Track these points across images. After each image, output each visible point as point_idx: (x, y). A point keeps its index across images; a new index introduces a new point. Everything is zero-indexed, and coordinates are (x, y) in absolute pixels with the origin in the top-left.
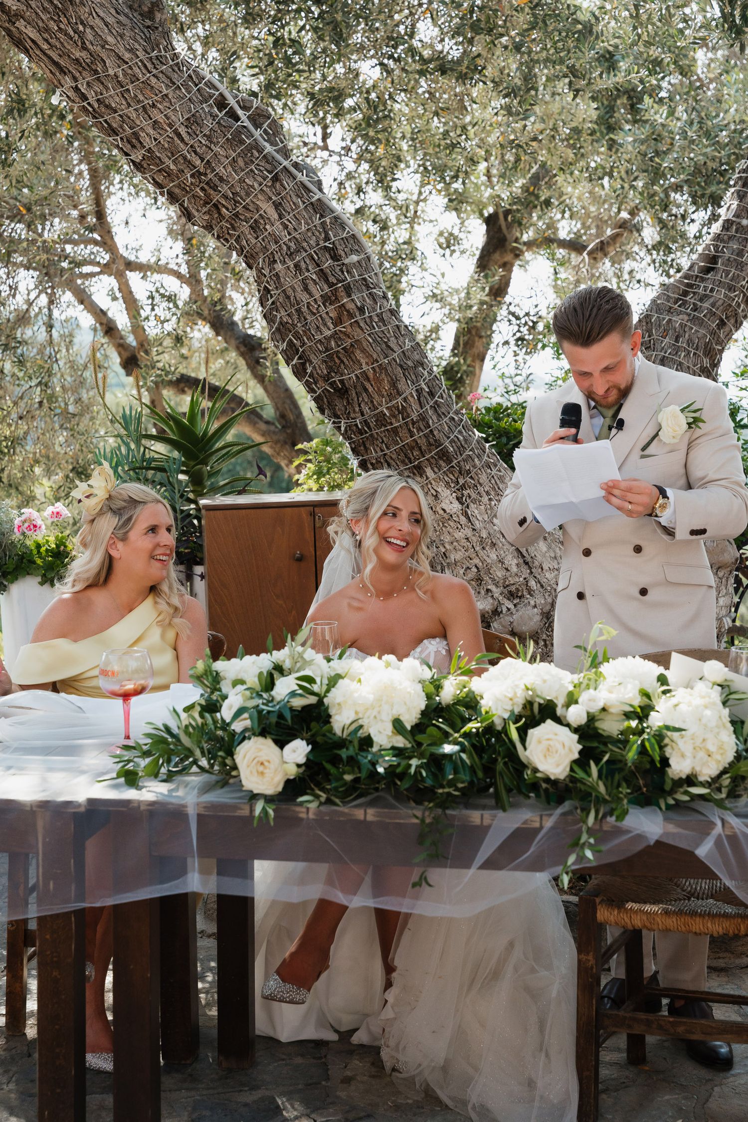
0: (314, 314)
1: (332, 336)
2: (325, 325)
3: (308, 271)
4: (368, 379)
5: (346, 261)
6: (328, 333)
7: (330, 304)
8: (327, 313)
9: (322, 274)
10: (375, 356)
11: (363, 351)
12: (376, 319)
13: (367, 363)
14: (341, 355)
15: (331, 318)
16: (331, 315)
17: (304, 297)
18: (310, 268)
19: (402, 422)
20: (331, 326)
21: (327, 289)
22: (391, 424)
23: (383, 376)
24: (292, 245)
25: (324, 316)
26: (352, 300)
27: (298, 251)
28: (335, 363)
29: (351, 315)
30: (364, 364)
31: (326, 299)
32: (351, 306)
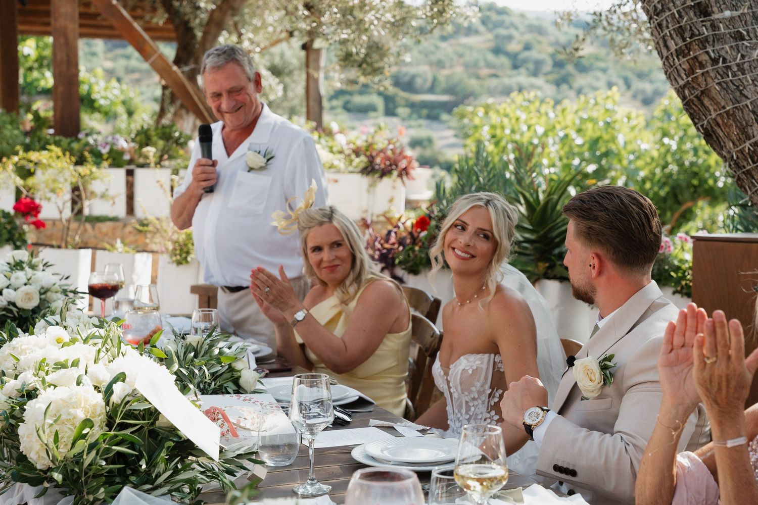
0: (672, 66)
1: (685, 86)
2: (679, 75)
3: (668, 27)
4: (718, 125)
5: (717, 16)
6: (681, 83)
7: (684, 57)
8: (680, 65)
9: (680, 31)
10: (723, 103)
11: (712, 99)
12: (735, 69)
13: (715, 110)
14: (696, 103)
15: (684, 69)
16: (684, 66)
17: (665, 53)
18: (670, 25)
19: (753, 165)
20: (684, 77)
21: (681, 44)
22: (744, 167)
23: (731, 121)
24: (659, 6)
25: (679, 67)
26: (707, 53)
27: (663, 11)
28: (695, 110)
29: (702, 66)
30: (712, 111)
31: (680, 53)
32: (704, 58)
